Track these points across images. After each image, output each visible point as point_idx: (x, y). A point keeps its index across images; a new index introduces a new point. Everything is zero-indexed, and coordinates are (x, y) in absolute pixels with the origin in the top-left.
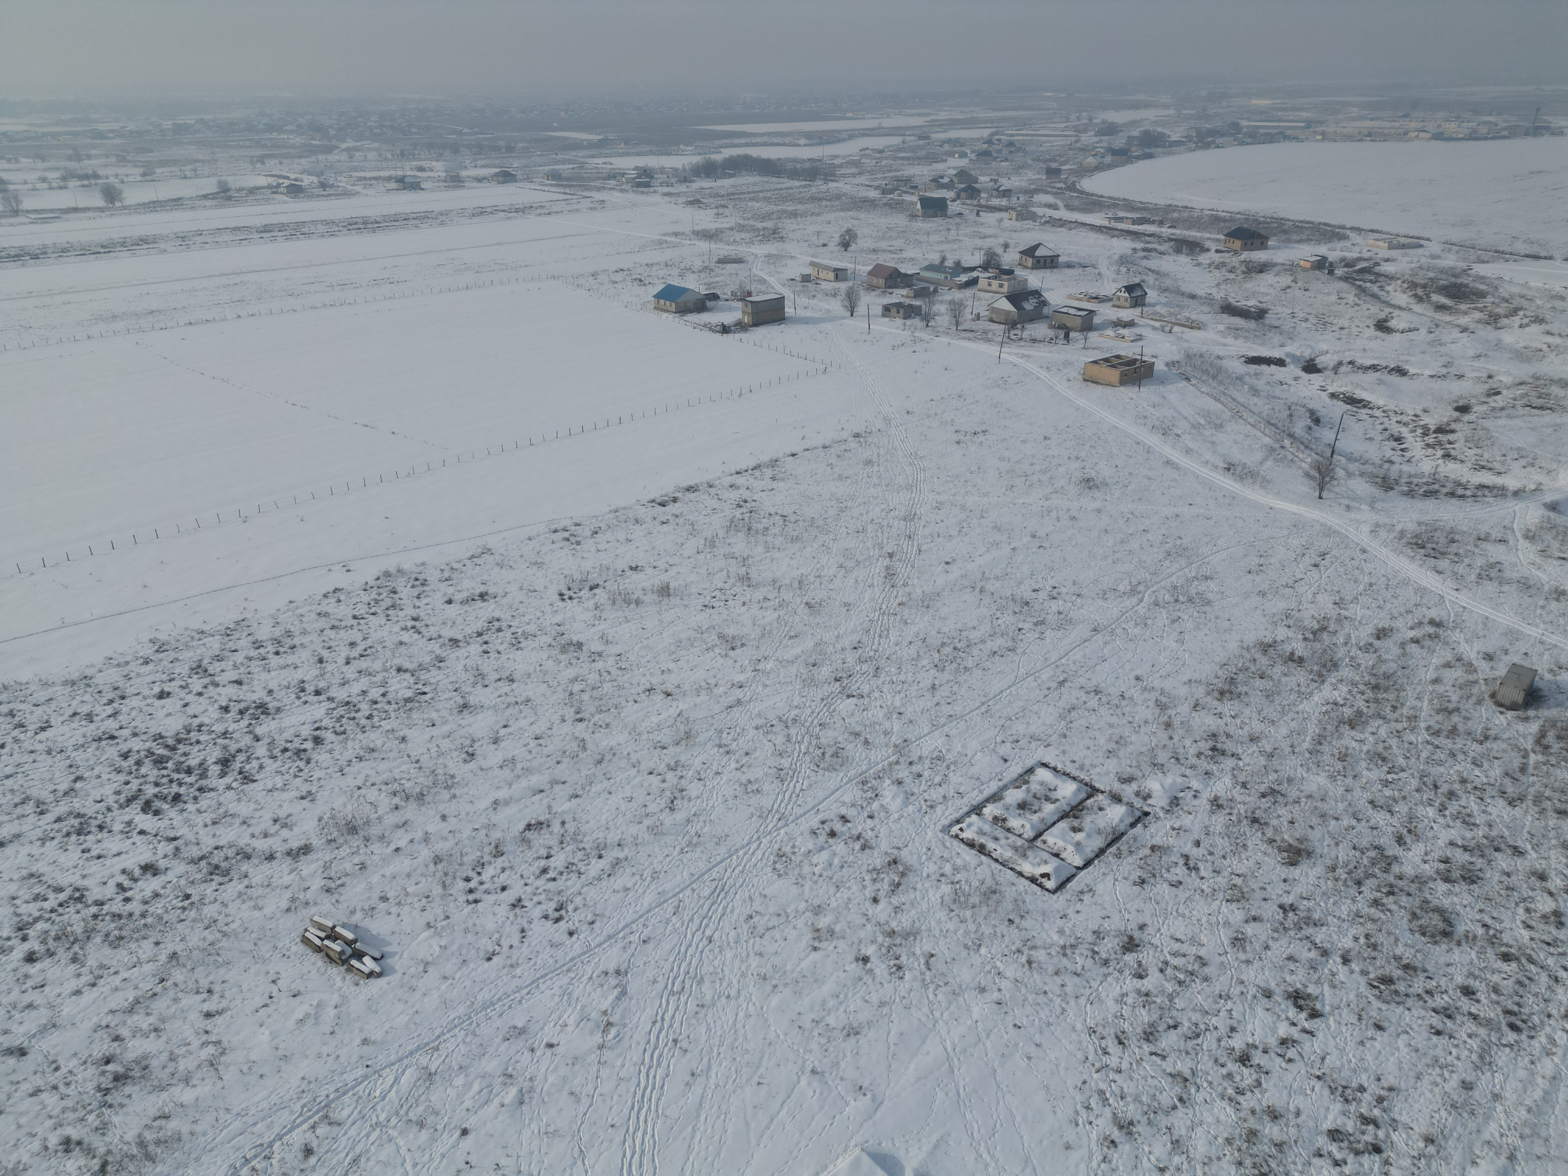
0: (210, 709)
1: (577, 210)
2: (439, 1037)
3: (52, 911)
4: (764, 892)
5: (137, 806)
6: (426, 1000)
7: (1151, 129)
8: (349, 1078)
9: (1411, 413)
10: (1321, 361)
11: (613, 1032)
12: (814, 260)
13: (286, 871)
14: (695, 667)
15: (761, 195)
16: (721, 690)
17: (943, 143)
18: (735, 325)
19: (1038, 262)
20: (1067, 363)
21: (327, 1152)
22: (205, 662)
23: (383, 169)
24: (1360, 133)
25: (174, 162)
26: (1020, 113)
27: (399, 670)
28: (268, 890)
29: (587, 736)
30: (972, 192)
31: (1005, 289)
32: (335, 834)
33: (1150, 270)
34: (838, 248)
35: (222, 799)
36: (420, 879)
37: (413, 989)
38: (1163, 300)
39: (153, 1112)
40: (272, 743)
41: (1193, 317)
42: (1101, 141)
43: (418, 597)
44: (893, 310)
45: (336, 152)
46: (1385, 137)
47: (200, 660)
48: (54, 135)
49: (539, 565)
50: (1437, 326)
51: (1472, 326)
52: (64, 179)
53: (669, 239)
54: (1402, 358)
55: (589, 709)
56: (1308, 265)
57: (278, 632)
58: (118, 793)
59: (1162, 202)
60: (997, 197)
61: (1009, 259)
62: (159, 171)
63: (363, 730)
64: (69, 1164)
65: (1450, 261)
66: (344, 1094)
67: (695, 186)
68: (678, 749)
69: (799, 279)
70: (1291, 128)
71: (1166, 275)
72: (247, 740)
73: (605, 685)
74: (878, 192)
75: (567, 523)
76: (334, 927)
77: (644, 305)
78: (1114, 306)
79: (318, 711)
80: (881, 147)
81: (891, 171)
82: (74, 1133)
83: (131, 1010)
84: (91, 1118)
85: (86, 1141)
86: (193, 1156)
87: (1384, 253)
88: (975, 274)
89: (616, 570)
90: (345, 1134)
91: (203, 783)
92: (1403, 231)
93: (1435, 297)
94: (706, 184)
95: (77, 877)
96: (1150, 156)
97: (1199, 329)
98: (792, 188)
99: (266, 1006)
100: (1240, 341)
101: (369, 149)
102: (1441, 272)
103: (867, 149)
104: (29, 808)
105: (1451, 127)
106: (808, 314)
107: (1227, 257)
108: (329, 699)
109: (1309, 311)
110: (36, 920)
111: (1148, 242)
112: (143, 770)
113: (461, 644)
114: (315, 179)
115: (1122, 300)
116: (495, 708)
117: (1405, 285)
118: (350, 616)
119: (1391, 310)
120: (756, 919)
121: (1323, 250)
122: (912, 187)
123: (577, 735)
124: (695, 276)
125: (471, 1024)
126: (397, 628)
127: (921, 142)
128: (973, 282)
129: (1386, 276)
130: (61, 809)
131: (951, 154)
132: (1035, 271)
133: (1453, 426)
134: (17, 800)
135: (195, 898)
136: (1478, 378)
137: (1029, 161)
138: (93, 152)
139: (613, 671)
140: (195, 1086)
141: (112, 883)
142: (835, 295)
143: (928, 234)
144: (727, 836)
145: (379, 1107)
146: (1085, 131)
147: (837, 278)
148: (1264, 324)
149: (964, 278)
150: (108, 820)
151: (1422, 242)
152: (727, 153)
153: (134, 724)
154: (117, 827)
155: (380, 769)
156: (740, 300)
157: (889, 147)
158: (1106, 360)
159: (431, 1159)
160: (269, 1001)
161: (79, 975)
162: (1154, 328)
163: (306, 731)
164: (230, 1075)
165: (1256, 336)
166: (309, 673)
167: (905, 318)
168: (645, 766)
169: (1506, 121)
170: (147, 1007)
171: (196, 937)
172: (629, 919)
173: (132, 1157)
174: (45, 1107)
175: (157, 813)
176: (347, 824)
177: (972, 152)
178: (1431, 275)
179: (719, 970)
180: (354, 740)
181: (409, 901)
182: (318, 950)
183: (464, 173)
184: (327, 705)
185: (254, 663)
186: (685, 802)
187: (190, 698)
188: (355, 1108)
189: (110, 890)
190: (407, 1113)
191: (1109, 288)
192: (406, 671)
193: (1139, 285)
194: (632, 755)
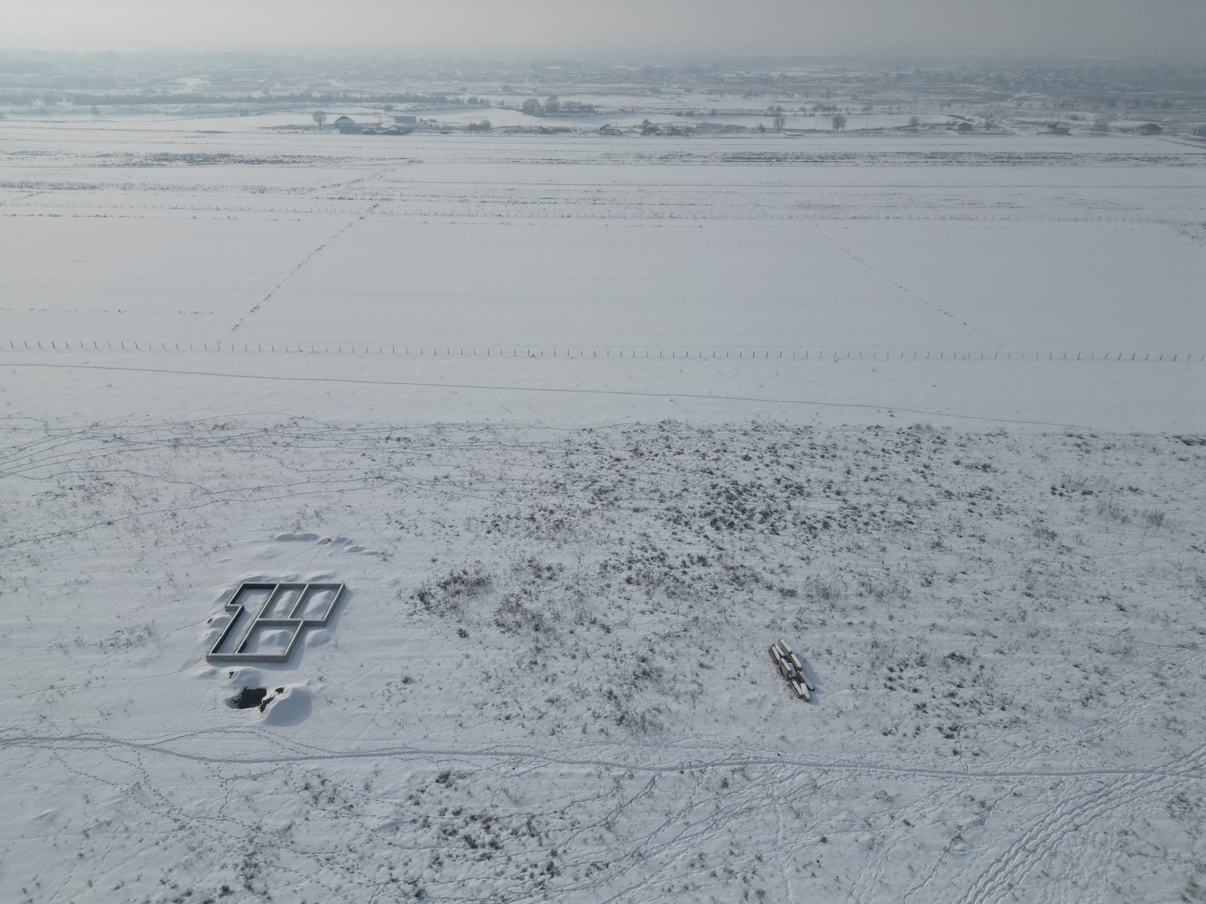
0: (770, 477)
2: (830, 765)
3: (647, 560)
4: (1149, 821)
5: (709, 520)
6: (831, 735)
8: (766, 755)
11: (960, 846)
13: (776, 601)
14: (1160, 596)
16: (1179, 627)
21: (736, 792)
22: (778, 446)
23: (1042, 116)
25: (886, 102)
27: (900, 499)
28: (761, 607)
29: (1030, 611)
32: (814, 593)
35: (755, 537)
36: (858, 651)
37: (825, 723)
39: (654, 704)
40: (797, 515)
43: (935, 452)
47: (775, 444)
48: (820, 80)
49: (1044, 458)
52: (815, 109)
55: (1041, 589)
57: (828, 443)
58: (702, 507)
63: (859, 531)
64: (608, 706)
66: (759, 763)
68: (1111, 659)
72: (783, 506)
73: (1063, 577)
75: (1085, 432)
76: (791, 653)
79: (834, 505)
82: (616, 691)
83: (664, 638)
84: (626, 687)
85: (619, 698)
86: (665, 743)
89: (1114, 485)
90: (750, 788)
91: (749, 522)
95: (665, 546)
99: (734, 679)
101: (1037, 99)
104: (656, 496)
108: (844, 500)
110: (639, 561)
112: (720, 500)
113: (953, 497)
114: (983, 121)
116: (961, 556)
118: (880, 448)
120: (1130, 838)
123: (1021, 605)
125: (856, 770)
126: (910, 469)
130: (671, 504)
134: (653, 489)
135: (719, 591)
139: (1076, 568)
140: (679, 703)
141: (681, 559)
144: (1131, 754)
145: (776, 785)
150: (692, 521)
153: (725, 469)
154: (695, 527)
155: (860, 562)
159: (796, 842)
160: (737, 677)
161: (647, 603)
163: (821, 516)
164: (700, 708)
166: (838, 477)
168: (1074, 658)
170: (673, 641)
171: (712, 614)
172: (1009, 769)
173: (636, 723)
174: (607, 667)
175: (718, 529)
176: (824, 590)
179: (1075, 857)
180: (850, 535)
181: (845, 663)
182: (777, 662)
183: (1112, 124)
184: (841, 504)
185: (806, 458)
186: (1100, 706)
187: (761, 466)
188: (762, 776)
189: (678, 563)
190: (792, 801)
192: (905, 502)
194: (1065, 644)
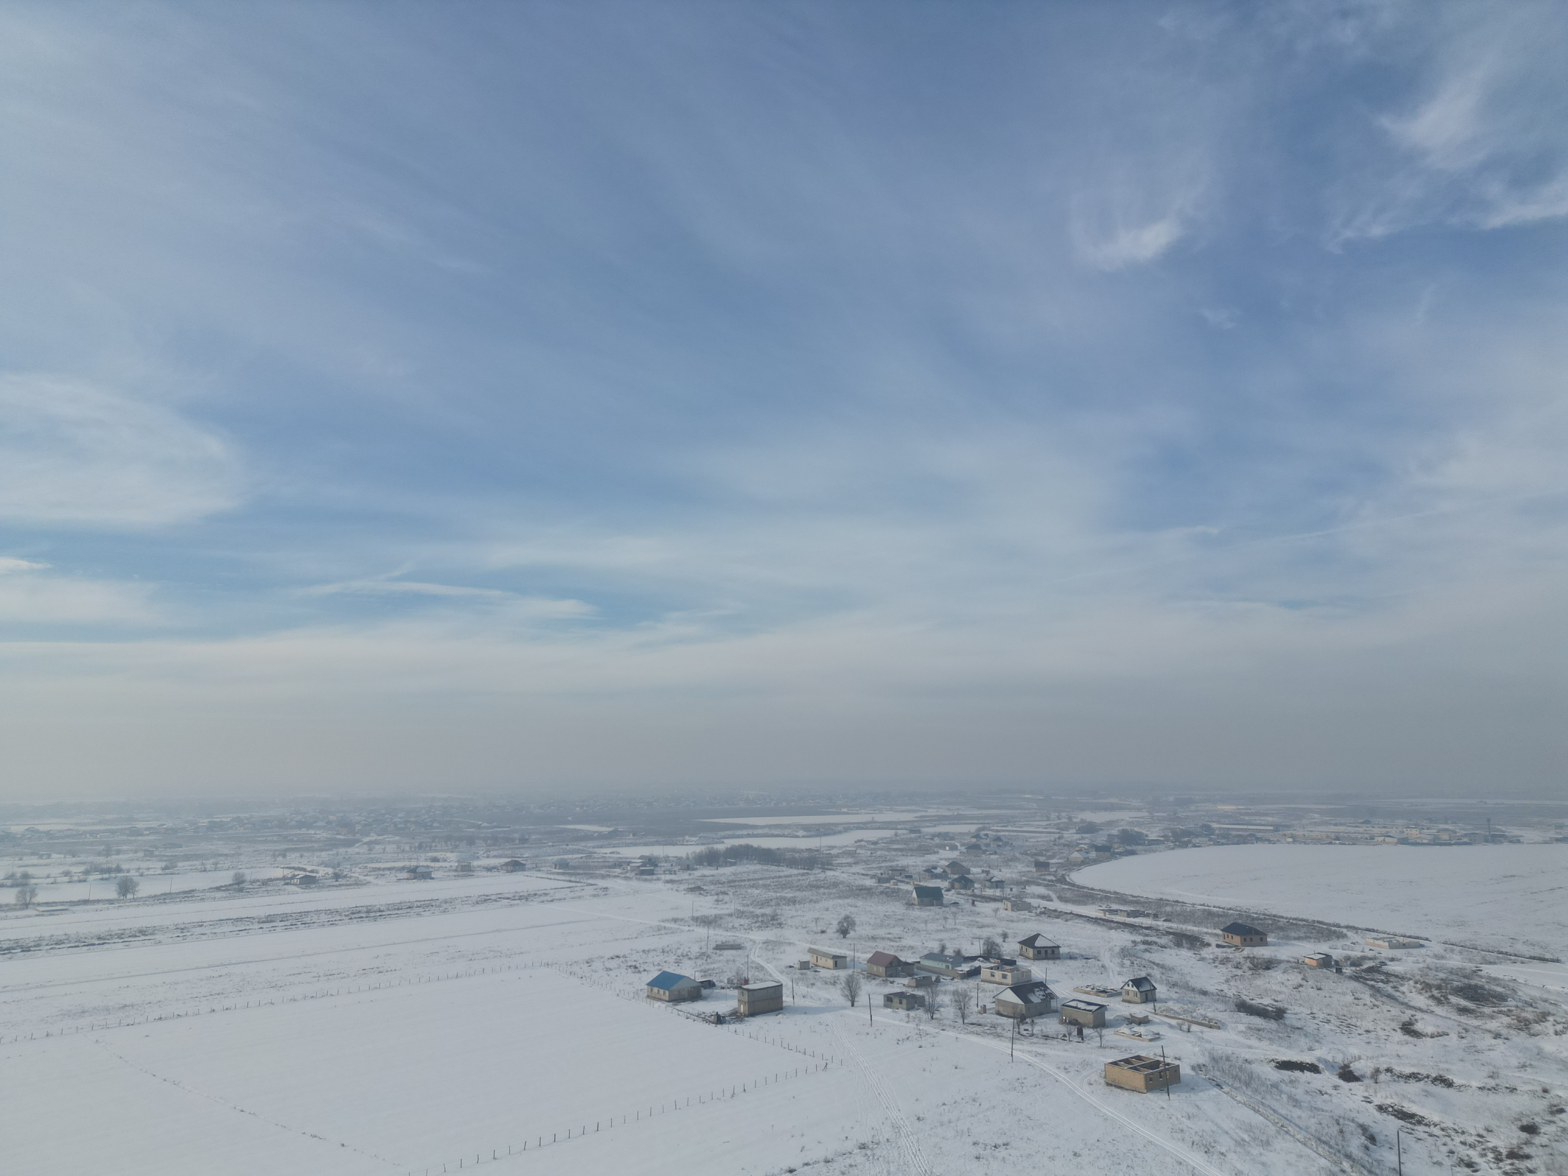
1: (580, 897)
7: (1129, 828)
9: (1473, 1132)
10: (1357, 1067)
12: (813, 946)
15: (761, 882)
17: (933, 836)
18: (730, 1015)
19: (1039, 952)
20: (1085, 1064)
23: (398, 860)
24: (1328, 837)
25: (196, 857)
26: (1004, 812)
30: (964, 882)
31: (1009, 980)
33: (1154, 963)
34: (836, 935)
38: (1175, 996)
41: (1210, 1015)
42: (1083, 838)
44: (896, 1000)
45: (357, 845)
46: (1354, 842)
50: (1467, 1031)
51: (1504, 1032)
53: (667, 925)
54: (1442, 1066)
56: (1314, 963)
59: (1153, 896)
60: (990, 888)
61: (1010, 948)
62: (180, 864)
65: (1455, 961)
67: (697, 873)
69: (797, 966)
70: (1260, 831)
71: (1171, 969)
74: (874, 880)
77: (637, 993)
78: (1124, 1001)
80: (875, 839)
81: (885, 861)
87: (1387, 953)
88: (976, 964)
92: (1399, 931)
93: (1454, 999)
94: (708, 871)
96: (1132, 853)
97: (1219, 1028)
98: (790, 876)
100: (1265, 1044)
101: (389, 842)
102: (1451, 973)
103: (862, 840)
105: (1414, 833)
106: (807, 1003)
107: (1229, 952)
109: (1328, 1011)
111: (1147, 935)
114: (330, 871)
115: (1131, 994)
117: (1418, 986)
119: (1413, 1013)
121: (1324, 947)
122: (907, 877)
124: (691, 962)
127: (913, 835)
128: (975, 972)
129: (1396, 976)
131: (943, 847)
132: (1037, 962)
133: (1527, 1150)
136: (1534, 1092)
137: (1018, 855)
138: (125, 848)
142: (834, 983)
143: (926, 922)
146: (1066, 829)
147: (836, 966)
148: (1285, 1024)
149: (965, 968)
151: (1422, 942)
152: (729, 843)
156: (736, 988)
157: (882, 839)
158: (1127, 1061)
162: (1171, 1026)
165: (1280, 1038)
167: (908, 1009)
169: (1463, 829)
177: (962, 845)
178: (1442, 975)
183: (475, 863)
191: (1116, 982)
193: (1145, 979)
